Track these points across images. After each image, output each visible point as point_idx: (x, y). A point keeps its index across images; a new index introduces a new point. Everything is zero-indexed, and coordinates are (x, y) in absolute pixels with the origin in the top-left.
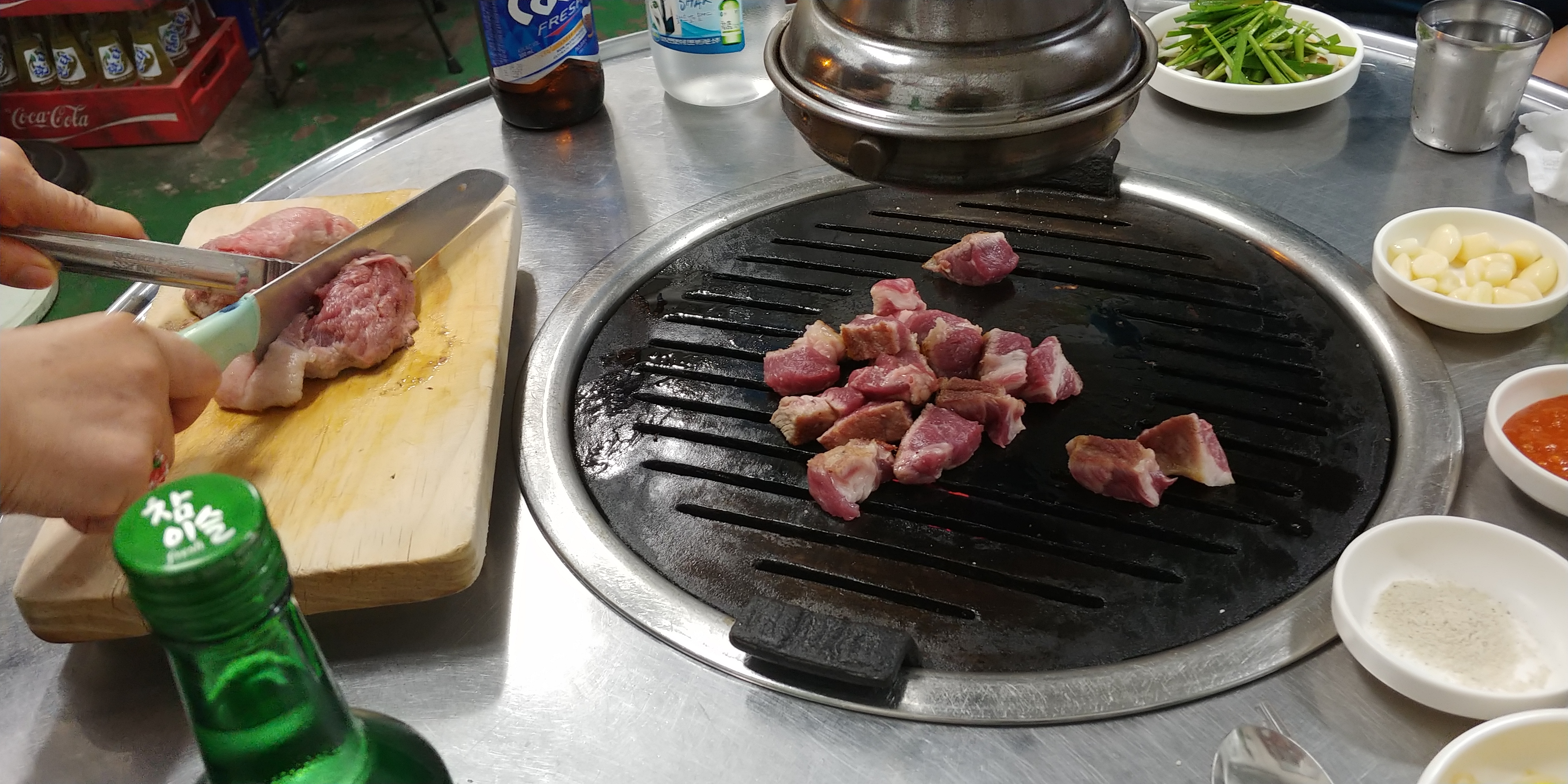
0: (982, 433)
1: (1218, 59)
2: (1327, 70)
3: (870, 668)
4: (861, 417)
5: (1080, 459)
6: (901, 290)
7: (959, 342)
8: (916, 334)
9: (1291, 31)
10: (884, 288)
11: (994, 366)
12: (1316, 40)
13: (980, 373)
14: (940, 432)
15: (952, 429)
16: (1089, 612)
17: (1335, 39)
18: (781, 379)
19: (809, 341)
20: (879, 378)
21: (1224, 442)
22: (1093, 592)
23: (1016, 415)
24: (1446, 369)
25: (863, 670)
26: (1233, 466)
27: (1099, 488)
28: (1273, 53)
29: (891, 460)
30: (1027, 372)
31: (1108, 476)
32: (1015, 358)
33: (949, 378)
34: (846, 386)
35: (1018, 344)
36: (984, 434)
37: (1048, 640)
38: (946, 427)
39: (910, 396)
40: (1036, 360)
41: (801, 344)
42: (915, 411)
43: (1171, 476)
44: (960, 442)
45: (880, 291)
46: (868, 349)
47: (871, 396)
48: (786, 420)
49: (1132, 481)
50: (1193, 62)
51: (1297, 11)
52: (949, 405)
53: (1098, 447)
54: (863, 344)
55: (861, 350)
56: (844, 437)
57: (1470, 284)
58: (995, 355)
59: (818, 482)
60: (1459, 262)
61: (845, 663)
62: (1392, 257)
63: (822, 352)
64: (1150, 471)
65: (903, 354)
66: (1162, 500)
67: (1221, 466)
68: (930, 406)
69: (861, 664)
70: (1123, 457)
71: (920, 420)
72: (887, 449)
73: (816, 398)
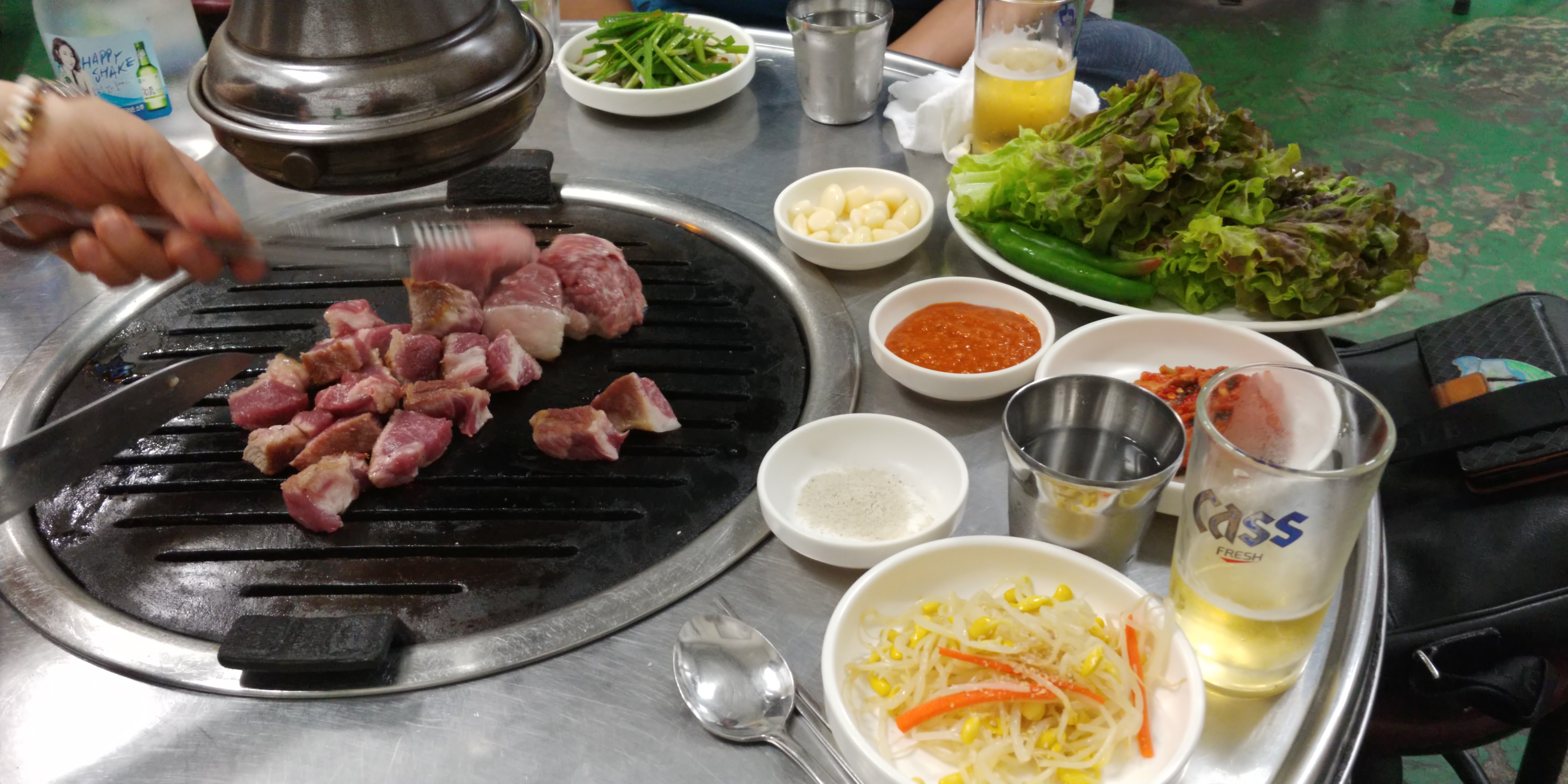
0: (453, 428)
1: (630, 70)
2: (725, 67)
3: (359, 652)
4: (330, 435)
5: (544, 431)
6: (354, 310)
7: (418, 349)
8: (377, 350)
9: (691, 37)
10: (337, 311)
11: (455, 364)
12: (715, 43)
13: (444, 374)
14: (409, 433)
15: (422, 428)
16: (565, 561)
17: (730, 40)
18: (248, 416)
19: (272, 375)
20: (342, 396)
21: (669, 396)
22: (567, 544)
23: (482, 405)
24: (844, 303)
25: (352, 656)
26: (679, 414)
27: (564, 454)
28: (677, 58)
29: (365, 467)
30: (487, 365)
31: (569, 441)
32: (473, 355)
33: (414, 383)
34: (315, 409)
35: (474, 341)
36: (455, 429)
37: (530, 593)
38: (414, 428)
39: (376, 407)
40: (494, 353)
41: (264, 379)
42: (383, 419)
43: (624, 431)
44: (430, 440)
45: (333, 315)
46: (331, 370)
47: (339, 414)
48: (257, 452)
49: (589, 442)
50: (611, 74)
51: (695, 20)
52: (418, 407)
53: (557, 418)
54: (326, 367)
55: (325, 373)
56: (317, 456)
57: (855, 230)
58: (453, 354)
59: (297, 502)
60: (845, 214)
61: (335, 654)
62: (791, 218)
63: (287, 382)
64: (604, 429)
65: (365, 368)
66: (621, 454)
67: (667, 414)
68: (398, 411)
69: (350, 651)
70: (579, 422)
71: (390, 426)
72: (360, 459)
73: (286, 426)
